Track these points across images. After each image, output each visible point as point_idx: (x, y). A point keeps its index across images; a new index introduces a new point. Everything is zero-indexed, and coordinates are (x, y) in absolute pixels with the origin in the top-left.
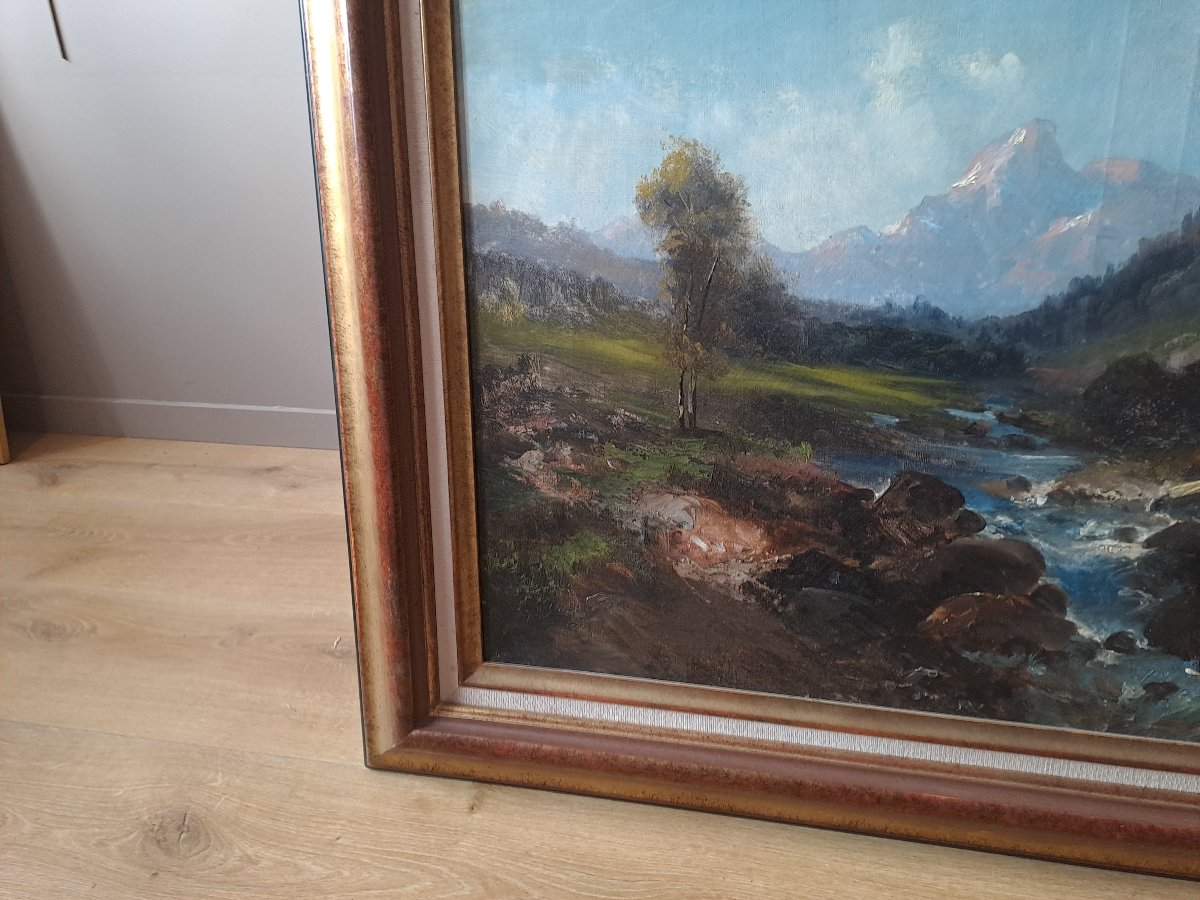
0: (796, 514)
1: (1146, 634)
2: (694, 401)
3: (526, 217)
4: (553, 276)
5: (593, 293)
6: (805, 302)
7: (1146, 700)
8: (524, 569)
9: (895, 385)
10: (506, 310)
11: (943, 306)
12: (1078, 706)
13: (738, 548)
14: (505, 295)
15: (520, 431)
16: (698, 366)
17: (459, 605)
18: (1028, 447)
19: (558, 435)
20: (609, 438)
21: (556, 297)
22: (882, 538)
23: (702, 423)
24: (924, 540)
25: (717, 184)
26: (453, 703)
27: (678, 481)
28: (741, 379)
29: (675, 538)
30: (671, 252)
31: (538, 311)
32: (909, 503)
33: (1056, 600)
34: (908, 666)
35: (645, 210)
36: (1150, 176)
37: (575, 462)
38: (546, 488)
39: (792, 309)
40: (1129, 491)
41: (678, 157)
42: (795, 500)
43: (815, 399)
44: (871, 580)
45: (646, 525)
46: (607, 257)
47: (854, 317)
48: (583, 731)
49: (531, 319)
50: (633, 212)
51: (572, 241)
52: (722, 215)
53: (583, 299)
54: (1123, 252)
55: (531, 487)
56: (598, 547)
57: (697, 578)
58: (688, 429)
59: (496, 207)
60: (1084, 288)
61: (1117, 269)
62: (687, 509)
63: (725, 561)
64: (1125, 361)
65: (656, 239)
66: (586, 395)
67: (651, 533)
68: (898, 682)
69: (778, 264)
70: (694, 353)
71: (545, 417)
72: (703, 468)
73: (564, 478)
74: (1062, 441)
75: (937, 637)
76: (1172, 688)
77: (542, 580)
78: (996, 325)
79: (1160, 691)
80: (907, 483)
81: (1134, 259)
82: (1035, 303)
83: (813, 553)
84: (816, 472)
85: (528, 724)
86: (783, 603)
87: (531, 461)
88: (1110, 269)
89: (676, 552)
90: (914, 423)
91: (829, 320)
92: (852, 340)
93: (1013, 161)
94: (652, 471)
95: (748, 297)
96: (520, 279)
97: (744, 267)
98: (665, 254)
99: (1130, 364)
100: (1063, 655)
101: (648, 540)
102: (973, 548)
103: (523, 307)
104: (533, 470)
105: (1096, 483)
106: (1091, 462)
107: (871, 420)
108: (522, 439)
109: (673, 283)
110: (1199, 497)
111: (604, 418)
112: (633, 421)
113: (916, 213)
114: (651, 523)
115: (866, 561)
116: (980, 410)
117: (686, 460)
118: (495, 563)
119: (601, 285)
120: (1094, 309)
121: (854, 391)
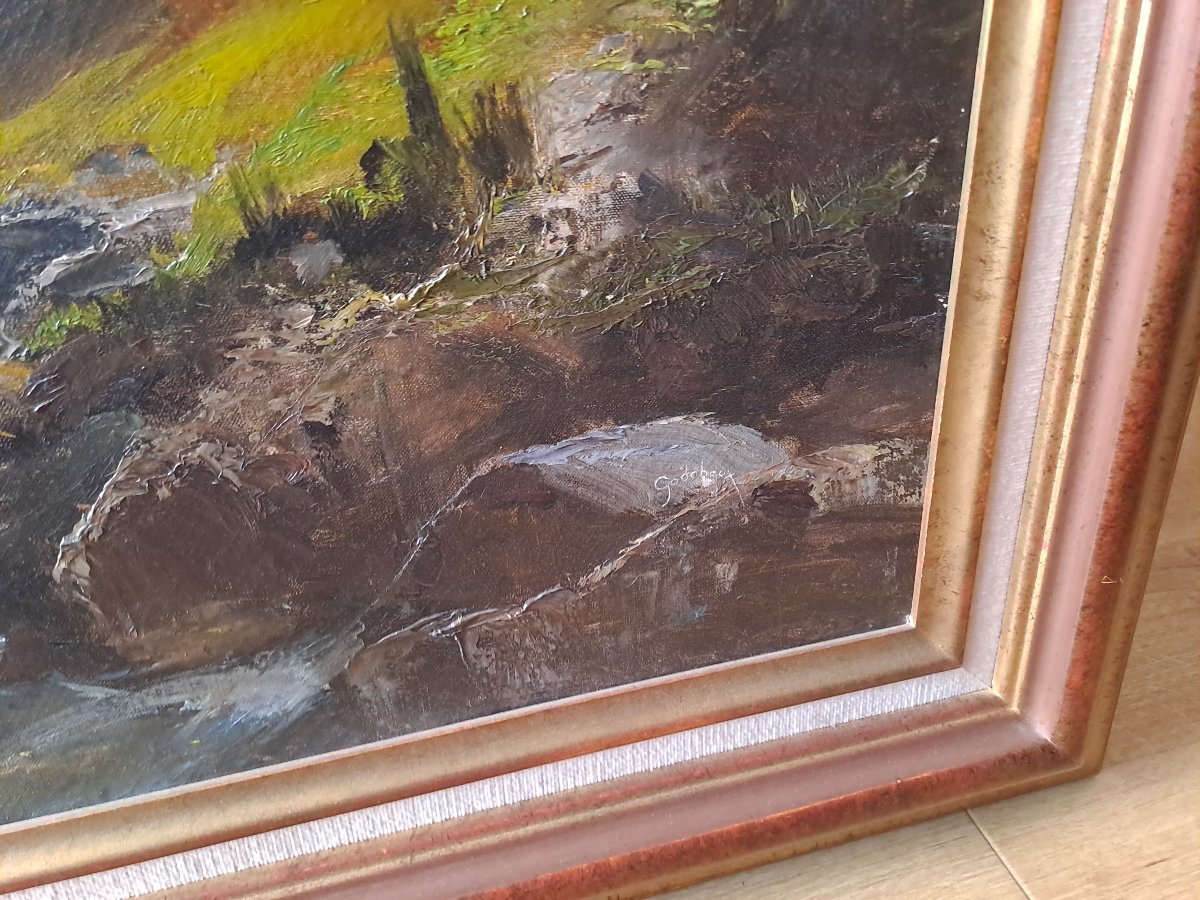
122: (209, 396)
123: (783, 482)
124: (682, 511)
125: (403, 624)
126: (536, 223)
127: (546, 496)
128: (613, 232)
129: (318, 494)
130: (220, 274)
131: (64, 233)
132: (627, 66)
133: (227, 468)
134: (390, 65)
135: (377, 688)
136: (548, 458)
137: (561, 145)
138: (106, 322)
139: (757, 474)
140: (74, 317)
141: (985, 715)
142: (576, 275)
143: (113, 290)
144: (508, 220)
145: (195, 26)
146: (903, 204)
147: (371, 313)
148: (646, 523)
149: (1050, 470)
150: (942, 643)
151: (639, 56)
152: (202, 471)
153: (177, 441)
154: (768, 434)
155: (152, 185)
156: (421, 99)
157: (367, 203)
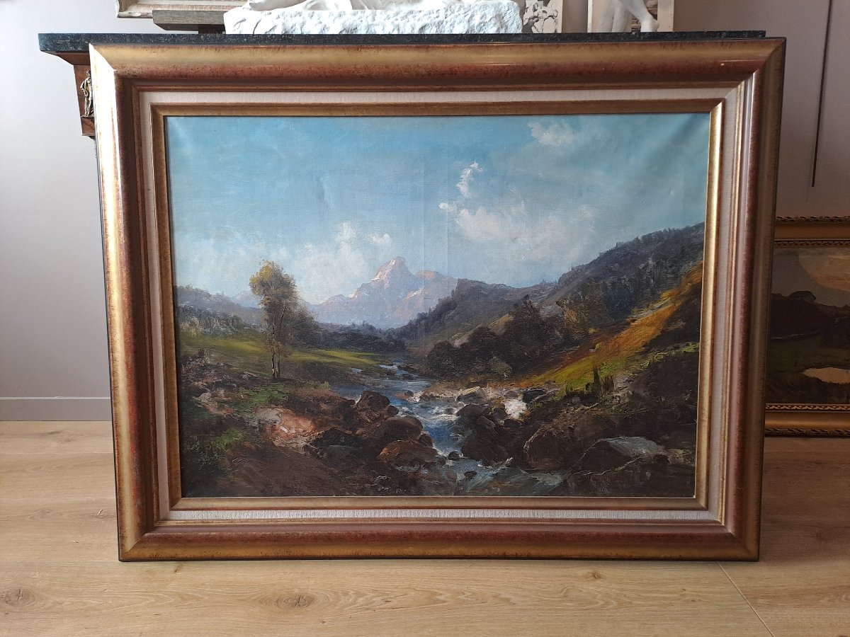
0: (324, 413)
1: (462, 451)
2: (278, 366)
3: (202, 291)
4: (214, 315)
5: (233, 322)
6: (322, 324)
7: (466, 480)
8: (203, 449)
9: (359, 356)
10: (193, 330)
11: (373, 325)
12: (441, 485)
13: (301, 430)
14: (193, 324)
15: (199, 384)
16: (280, 352)
17: (170, 469)
18: (410, 379)
19: (218, 385)
20: (242, 385)
21: (216, 324)
22: (360, 420)
23: (283, 376)
24: (375, 420)
25: (283, 278)
26: (167, 519)
27: (273, 402)
28: (298, 356)
29: (273, 428)
30: (265, 305)
31: (208, 330)
32: (369, 404)
33: (427, 440)
34: (375, 476)
35: (254, 288)
36: (438, 277)
37: (226, 396)
38: (213, 410)
39: (316, 327)
40: (448, 394)
41: (266, 268)
42: (324, 407)
43: (329, 363)
44: (357, 438)
45: (259, 423)
46: (238, 307)
47: (341, 330)
48: (232, 525)
49: (205, 334)
50: (249, 289)
51: (223, 301)
52: (286, 290)
53: (228, 325)
54: (433, 304)
55: (205, 409)
56: (238, 435)
57: (284, 446)
58: (277, 379)
59: (188, 287)
60: (422, 317)
61: (432, 310)
62: (277, 415)
63: (295, 437)
64: (440, 343)
65: (259, 300)
66: (231, 366)
67: (262, 425)
68: (372, 484)
69: (310, 309)
70: (278, 346)
71: (212, 377)
72: (284, 395)
73: (221, 404)
74: (423, 376)
75: (385, 462)
76: (475, 474)
77: (211, 454)
78: (393, 331)
79: (471, 475)
80: (367, 396)
81: (438, 306)
82: (406, 323)
83: (332, 429)
84: (331, 394)
85: (205, 525)
86: (322, 454)
87: (205, 398)
88: (430, 310)
89: (274, 435)
90: (367, 372)
91: (331, 331)
92: (342, 339)
93: (392, 271)
94: (262, 398)
95: (299, 322)
96: (200, 317)
97: (296, 310)
98: (263, 306)
99: (442, 344)
100: (433, 463)
101: (261, 430)
102: (395, 421)
103: (201, 329)
104: (206, 402)
105: (437, 391)
106: (434, 383)
107: (351, 371)
108: (201, 387)
109: (267, 317)
110: (473, 394)
111: (239, 376)
112: (252, 376)
113: (360, 290)
114: (262, 422)
115: (355, 430)
116: (392, 365)
117: (276, 392)
118: (188, 448)
119: (236, 319)
120: (426, 325)
121: (345, 360)
122: (555, 420)
123: (661, 455)
124: (639, 458)
125: (578, 471)
126: (613, 398)
127: (610, 449)
128: (627, 400)
129: (568, 441)
130: (561, 400)
131: (541, 392)
132: (631, 374)
133: (555, 433)
134: (593, 372)
135: (572, 485)
136: (611, 441)
137: (619, 386)
138: (543, 406)
139: (656, 452)
140: (539, 405)
141: (716, 525)
142: (620, 407)
143: (545, 401)
144: (609, 397)
145: (567, 365)
146: (685, 401)
147: (583, 409)
148: (631, 459)
149: (724, 460)
150: (703, 503)
151: (634, 373)
152: (551, 433)
153: (548, 427)
154: (658, 444)
155: (555, 387)
156: (596, 377)
157: (585, 391)
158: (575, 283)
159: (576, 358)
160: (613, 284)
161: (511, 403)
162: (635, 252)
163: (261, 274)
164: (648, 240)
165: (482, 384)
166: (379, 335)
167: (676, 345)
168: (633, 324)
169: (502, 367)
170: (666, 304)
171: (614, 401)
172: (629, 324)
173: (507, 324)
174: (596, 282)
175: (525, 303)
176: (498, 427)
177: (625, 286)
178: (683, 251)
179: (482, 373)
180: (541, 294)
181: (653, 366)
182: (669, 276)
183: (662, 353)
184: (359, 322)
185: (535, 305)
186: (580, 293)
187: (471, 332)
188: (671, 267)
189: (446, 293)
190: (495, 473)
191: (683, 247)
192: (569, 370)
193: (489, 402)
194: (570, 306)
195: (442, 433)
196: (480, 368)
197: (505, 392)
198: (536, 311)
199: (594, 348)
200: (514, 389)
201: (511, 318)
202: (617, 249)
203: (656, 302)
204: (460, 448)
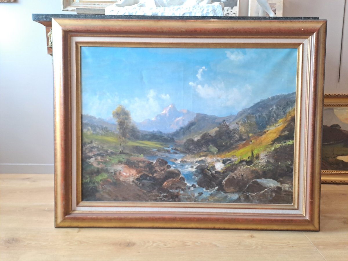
0: (141, 167)
1: (197, 184)
2: (123, 148)
3: (93, 117)
4: (97, 126)
5: (105, 129)
6: (141, 131)
7: (199, 196)
8: (90, 181)
9: (156, 144)
10: (88, 132)
11: (162, 131)
12: (188, 198)
13: (131, 174)
14: (88, 130)
15: (91, 154)
16: (123, 141)
17: (77, 189)
18: (176, 153)
19: (98, 155)
20: (108, 155)
21: (98, 130)
22: (156, 171)
23: (124, 151)
24: (162, 170)
25: (125, 112)
26: (74, 210)
27: (120, 162)
28: (131, 143)
29: (120, 173)
30: (118, 122)
31: (94, 132)
32: (159, 164)
33: (183, 179)
34: (161, 194)
35: (114, 115)
36: (188, 112)
37: (101, 160)
38: (95, 165)
39: (139, 132)
40: (192, 160)
41: (119, 108)
42: (141, 164)
43: (143, 147)
44: (154, 178)
45: (114, 171)
46: (107, 123)
47: (148, 133)
48: (101, 213)
49: (93, 134)
50: (112, 116)
51: (101, 121)
52: (126, 116)
53: (103, 130)
54: (186, 123)
55: (92, 165)
56: (105, 176)
57: (124, 180)
58: (122, 153)
59: (87, 115)
60: (182, 128)
61: (186, 125)
62: (122, 167)
63: (129, 177)
65: (116, 120)
66: (103, 147)
68: (160, 197)
69: (136, 124)
70: (123, 139)
71: (95, 151)
72: (125, 159)
73: (99, 163)
74: (182, 152)
75: (165, 188)
76: (202, 193)
77: (94, 183)
78: (170, 134)
79: (200, 194)
80: (159, 160)
81: (188, 124)
82: (175, 131)
83: (144, 174)
84: (144, 159)
85: (91, 213)
86: (139, 184)
87: (92, 160)
88: (185, 125)
89: (120, 176)
90: (159, 150)
91: (145, 133)
92: (149, 137)
93: (170, 110)
94: (115, 161)
95: (132, 130)
96: (91, 127)
97: (130, 125)
99: (189, 140)
100: (185, 189)
101: (115, 174)
102: (170, 171)
103: (92, 132)
104: (93, 162)
105: (187, 159)
106: (186, 155)
107: (152, 150)
108: (91, 156)
109: (119, 127)
110: (202, 160)
111: (106, 151)
112: (112, 152)
113: (157, 117)
114: (115, 171)
115: (153, 175)
116: (169, 148)
117: (121, 158)
118: (85, 181)
119: (106, 128)
120: (183, 131)
121: (149, 145)
122: (235, 171)
123: (279, 187)
124: (270, 188)
125: (245, 193)
126: (259, 162)
127: (258, 184)
128: (265, 164)
129: (241, 180)
130: (238, 164)
131: (230, 160)
132: (267, 153)
133: (235, 177)
134: (251, 152)
135: (242, 199)
136: (259, 180)
137: (262, 158)
138: (231, 166)
139: (277, 185)
140: (229, 165)
141: (301, 216)
142: (262, 166)
143: (231, 164)
144: (257, 162)
145: (240, 149)
146: (289, 164)
147: (247, 167)
148: (266, 188)
149: (305, 189)
150: (296, 207)
151: (268, 152)
153: (233, 174)
154: (278, 182)
155: (235, 158)
156: (252, 154)
157: (248, 160)
158: (244, 115)
159: (244, 146)
160: (259, 116)
161: (217, 164)
162: (268, 103)
163: (117, 110)
164: (273, 98)
165: (206, 156)
166: (164, 135)
167: (285, 141)
168: (267, 132)
169: (214, 149)
170: (281, 124)
171: (260, 164)
172: (265, 132)
173: (216, 132)
174: (252, 115)
175: (224, 123)
176: (212, 174)
177: (264, 117)
178: (287, 103)
179: (206, 151)
180: (230, 120)
181: (276, 150)
182: (282, 113)
183: (279, 144)
184: (156, 130)
185: (228, 124)
186: (246, 119)
187: (201, 135)
188: (283, 109)
189: (192, 119)
190: (211, 193)
191: (287, 101)
192: (242, 151)
193: (208, 163)
194: (242, 124)
195: (189, 176)
196: (205, 149)
197: (215, 159)
198: (227, 126)
199: (251, 142)
200: (219, 158)
201: (218, 129)
202: (261, 102)
203: (276, 123)
204: (196, 183)
